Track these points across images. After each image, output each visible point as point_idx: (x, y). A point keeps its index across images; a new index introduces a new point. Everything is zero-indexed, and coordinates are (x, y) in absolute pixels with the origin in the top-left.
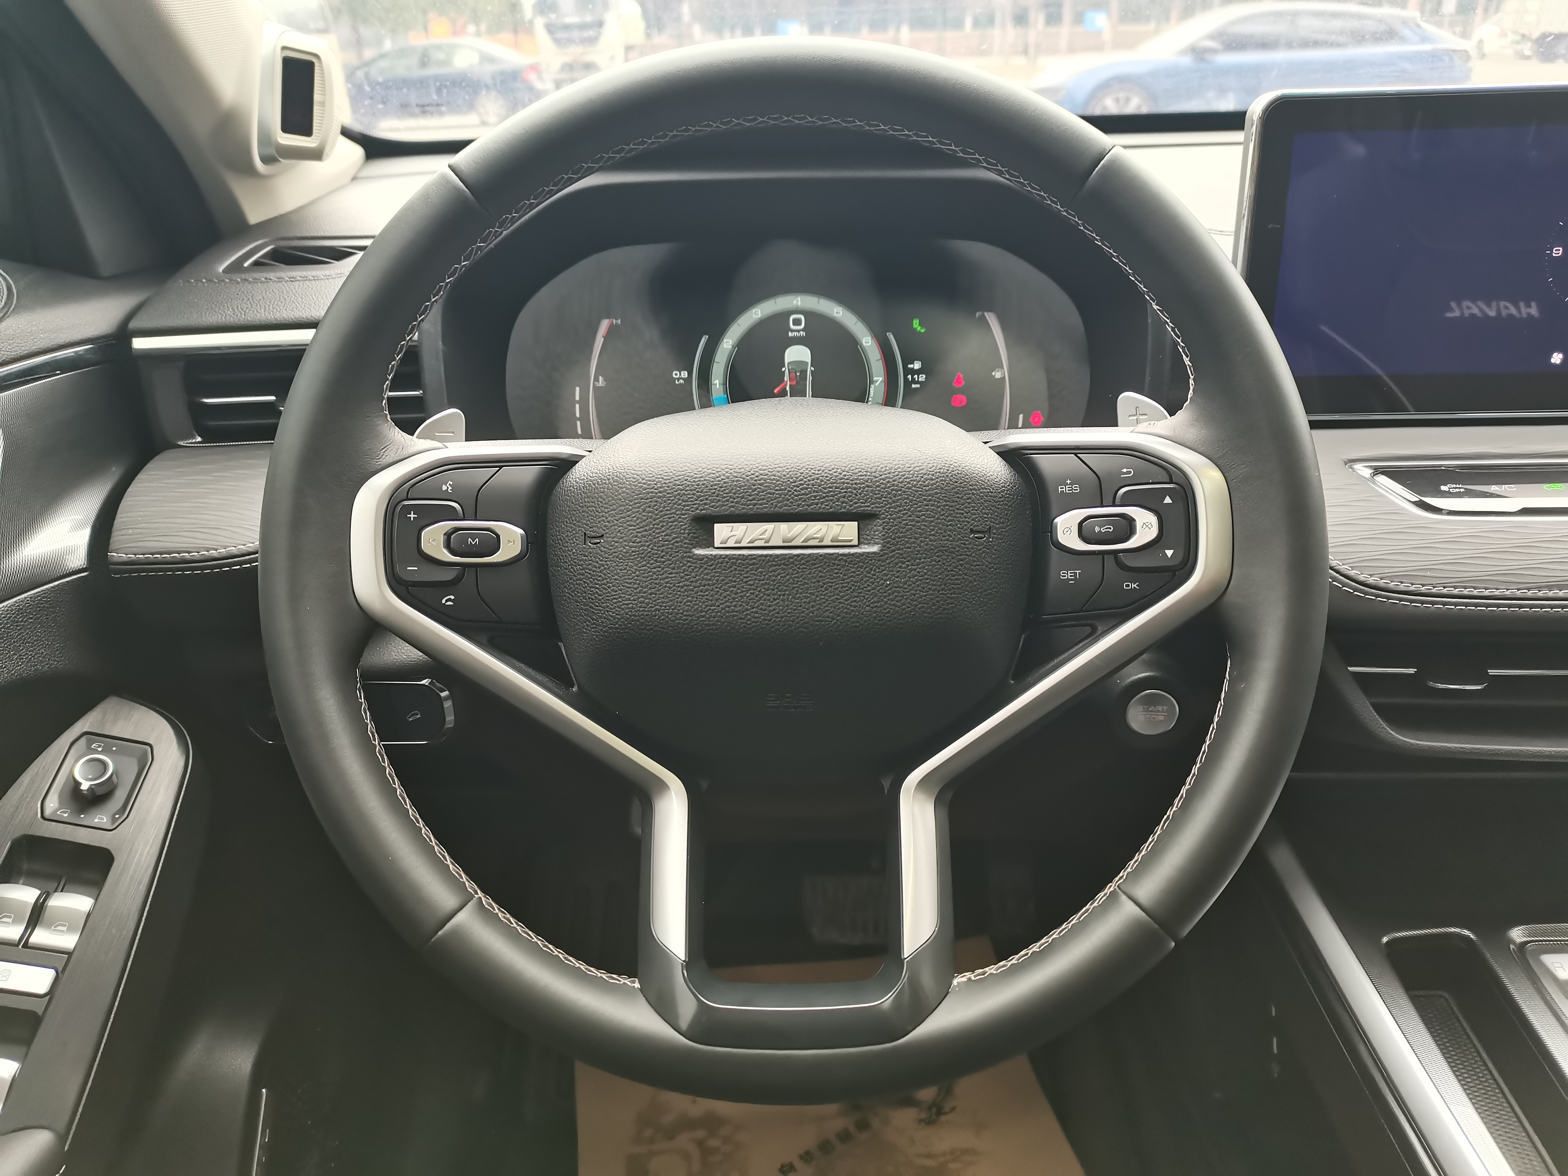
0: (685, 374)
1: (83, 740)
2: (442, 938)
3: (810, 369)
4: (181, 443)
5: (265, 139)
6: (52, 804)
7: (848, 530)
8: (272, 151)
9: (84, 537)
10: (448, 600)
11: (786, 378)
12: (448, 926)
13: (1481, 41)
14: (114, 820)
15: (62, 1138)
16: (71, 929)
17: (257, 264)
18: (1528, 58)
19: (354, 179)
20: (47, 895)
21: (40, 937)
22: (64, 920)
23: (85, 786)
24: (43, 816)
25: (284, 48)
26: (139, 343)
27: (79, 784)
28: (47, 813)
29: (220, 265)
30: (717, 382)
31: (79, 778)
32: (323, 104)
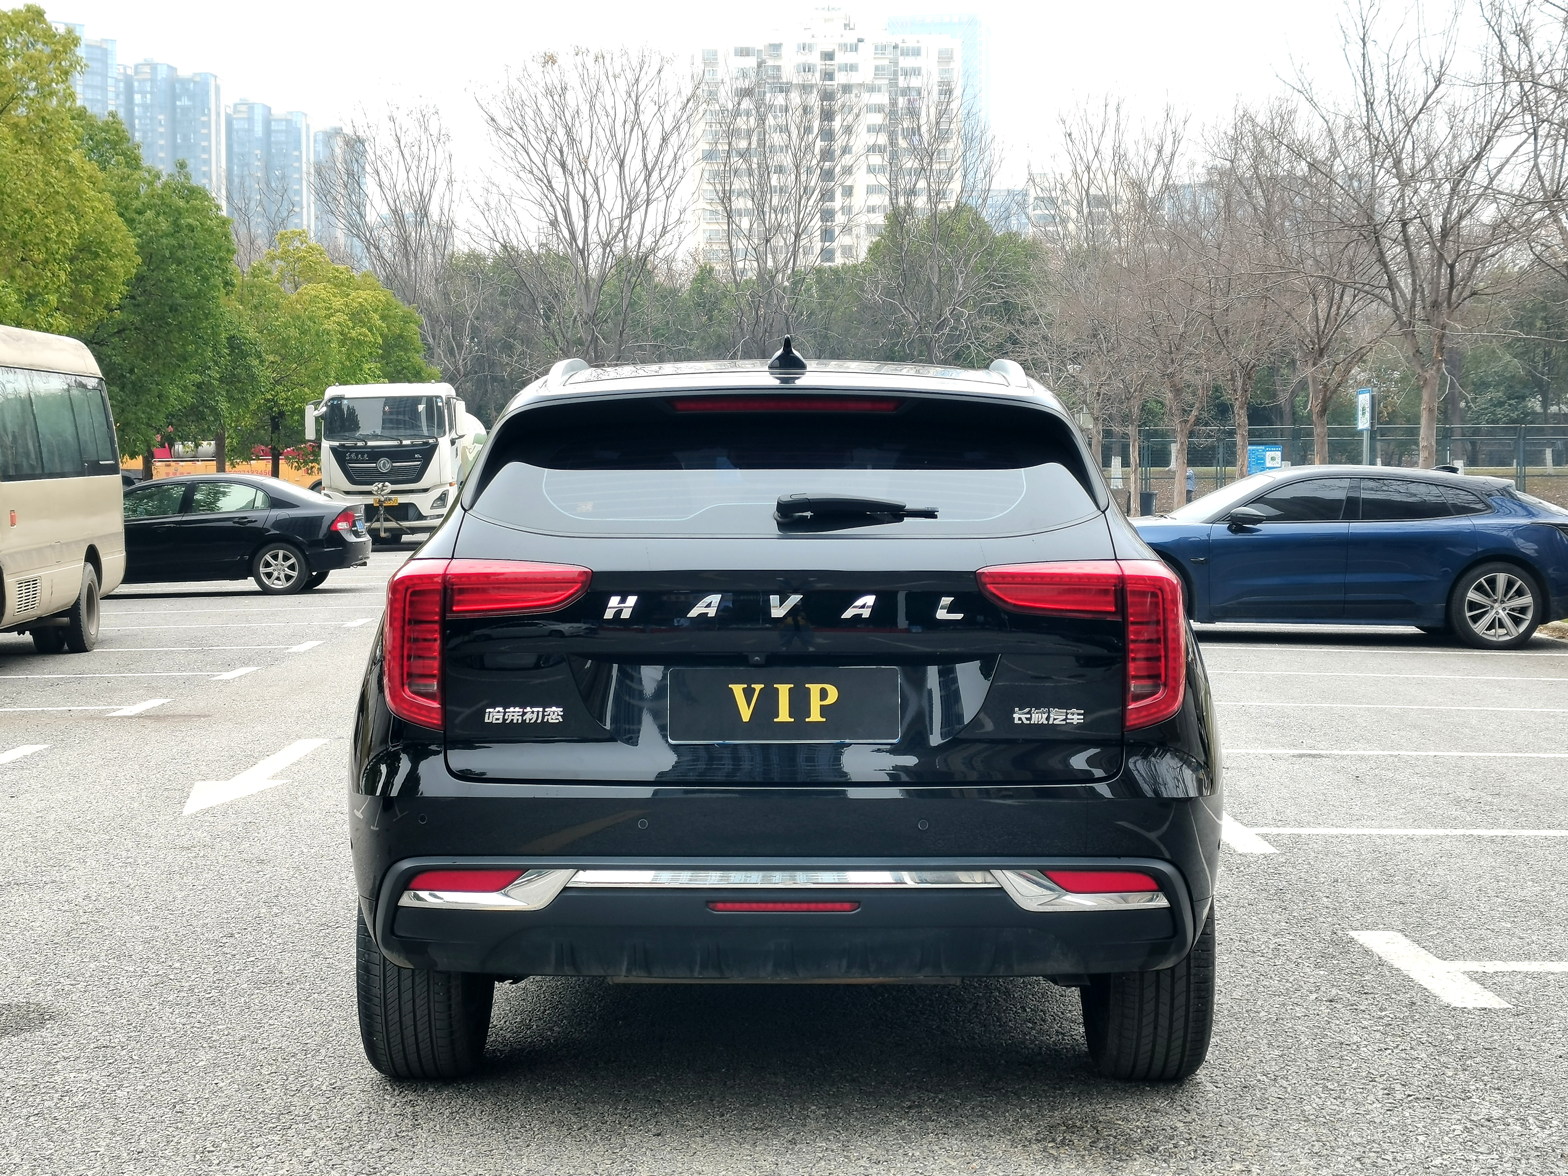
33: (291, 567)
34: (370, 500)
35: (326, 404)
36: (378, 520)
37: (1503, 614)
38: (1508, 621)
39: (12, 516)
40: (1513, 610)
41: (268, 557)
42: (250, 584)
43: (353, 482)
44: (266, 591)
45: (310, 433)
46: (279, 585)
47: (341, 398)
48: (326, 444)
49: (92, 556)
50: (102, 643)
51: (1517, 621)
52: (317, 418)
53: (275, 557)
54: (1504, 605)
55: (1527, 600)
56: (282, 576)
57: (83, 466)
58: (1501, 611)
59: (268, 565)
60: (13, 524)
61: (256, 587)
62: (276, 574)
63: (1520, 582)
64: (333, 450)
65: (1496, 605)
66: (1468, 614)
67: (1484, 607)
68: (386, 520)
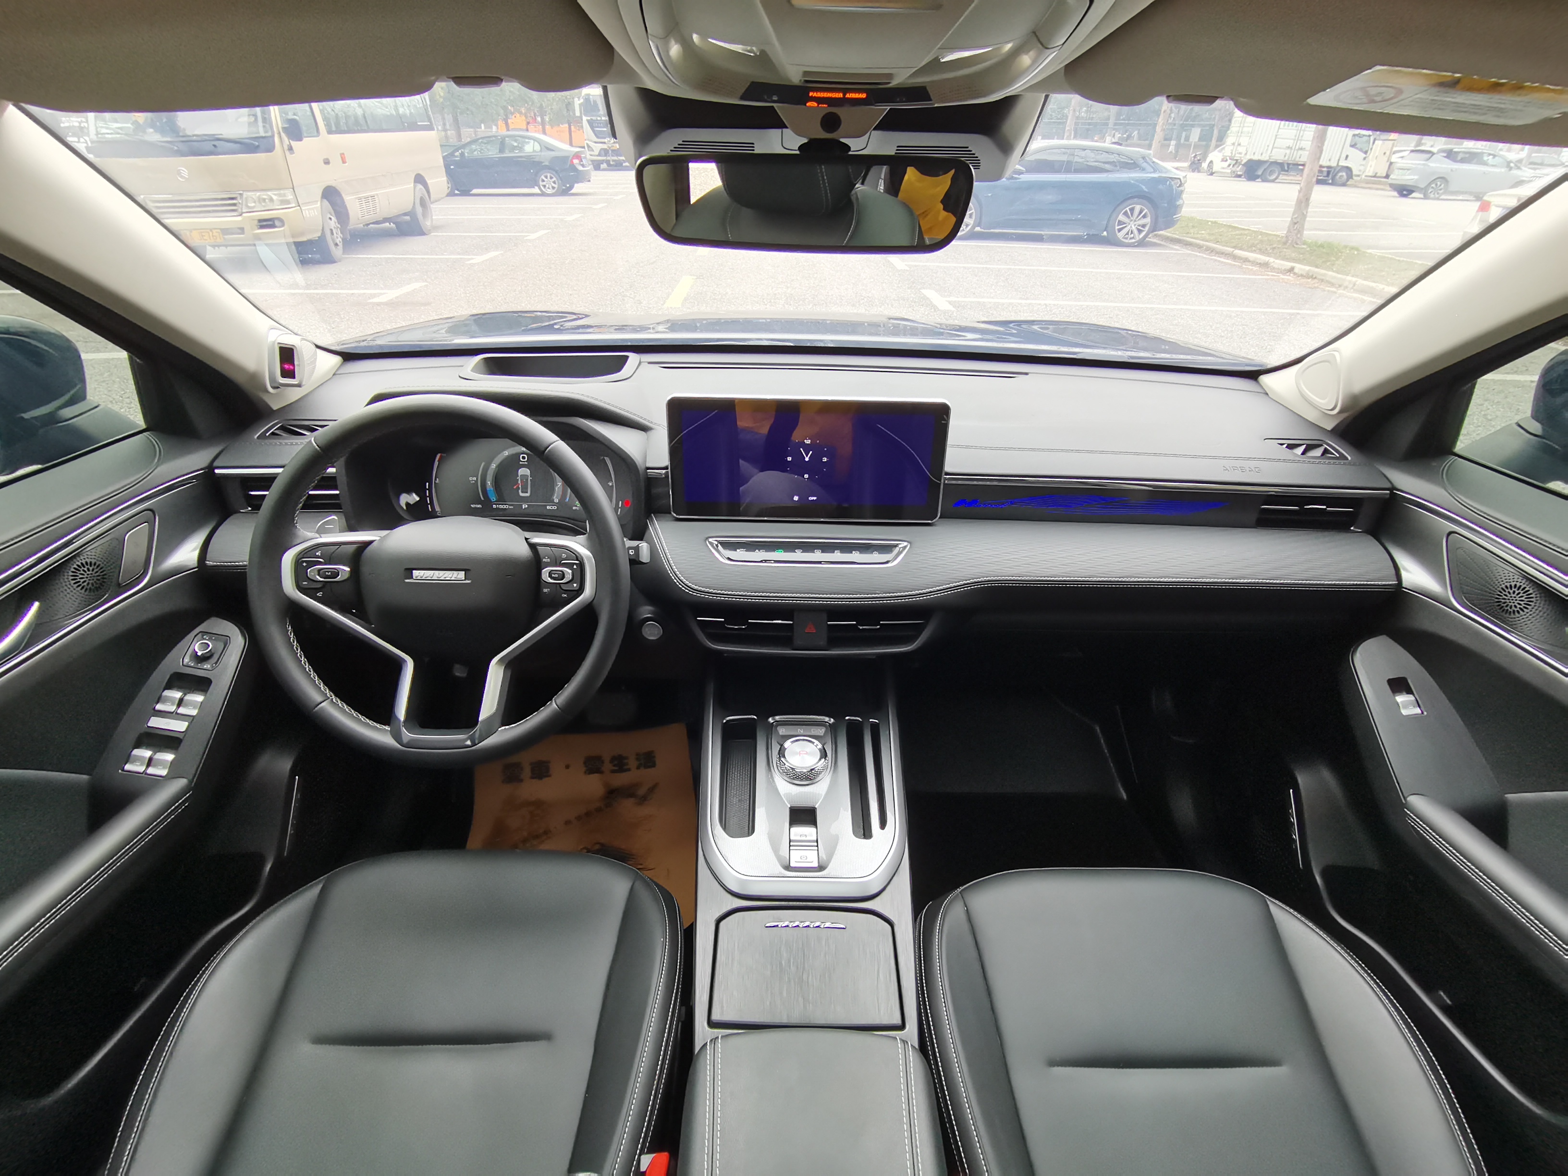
0: (475, 479)
1: (200, 634)
2: (317, 710)
3: (530, 478)
4: (241, 511)
5: (273, 379)
6: (186, 660)
7: (461, 575)
8: (276, 385)
9: (196, 554)
10: (319, 594)
11: (519, 482)
12: (318, 707)
13: (1211, 162)
14: (213, 667)
15: (191, 782)
16: (194, 708)
17: (273, 434)
18: (1240, 176)
19: (334, 374)
20: (185, 694)
21: (181, 710)
22: (192, 704)
23: (200, 653)
24: (183, 665)
25: (279, 343)
26: (217, 471)
27: (197, 652)
28: (185, 663)
29: (256, 435)
30: (489, 482)
31: (197, 650)
32: (299, 365)
33: (554, 182)
34: (605, 146)
35: (583, 98)
36: (609, 156)
37: (1134, 228)
38: (1136, 232)
39: (342, 158)
40: (1139, 226)
41: (543, 177)
42: (536, 190)
43: (598, 137)
44: (543, 194)
45: (578, 114)
46: (550, 191)
47: (589, 95)
48: (585, 118)
49: (419, 179)
50: (436, 228)
51: (1140, 231)
52: (579, 104)
53: (546, 177)
54: (1135, 223)
55: (1148, 220)
56: (550, 187)
57: (404, 126)
58: (1133, 226)
59: (543, 181)
60: (344, 162)
61: (539, 192)
62: (547, 186)
63: (1146, 210)
64: (588, 121)
65: (1132, 223)
66: (1117, 228)
67: (1125, 223)
68: (612, 156)
